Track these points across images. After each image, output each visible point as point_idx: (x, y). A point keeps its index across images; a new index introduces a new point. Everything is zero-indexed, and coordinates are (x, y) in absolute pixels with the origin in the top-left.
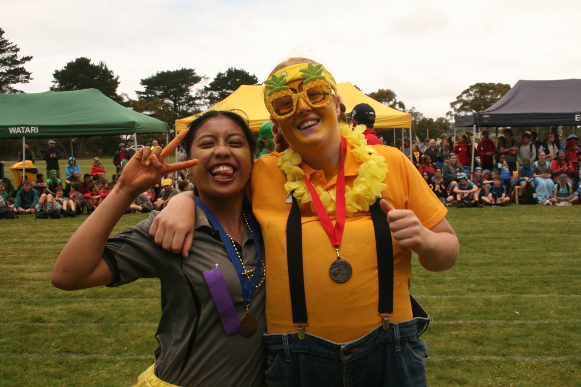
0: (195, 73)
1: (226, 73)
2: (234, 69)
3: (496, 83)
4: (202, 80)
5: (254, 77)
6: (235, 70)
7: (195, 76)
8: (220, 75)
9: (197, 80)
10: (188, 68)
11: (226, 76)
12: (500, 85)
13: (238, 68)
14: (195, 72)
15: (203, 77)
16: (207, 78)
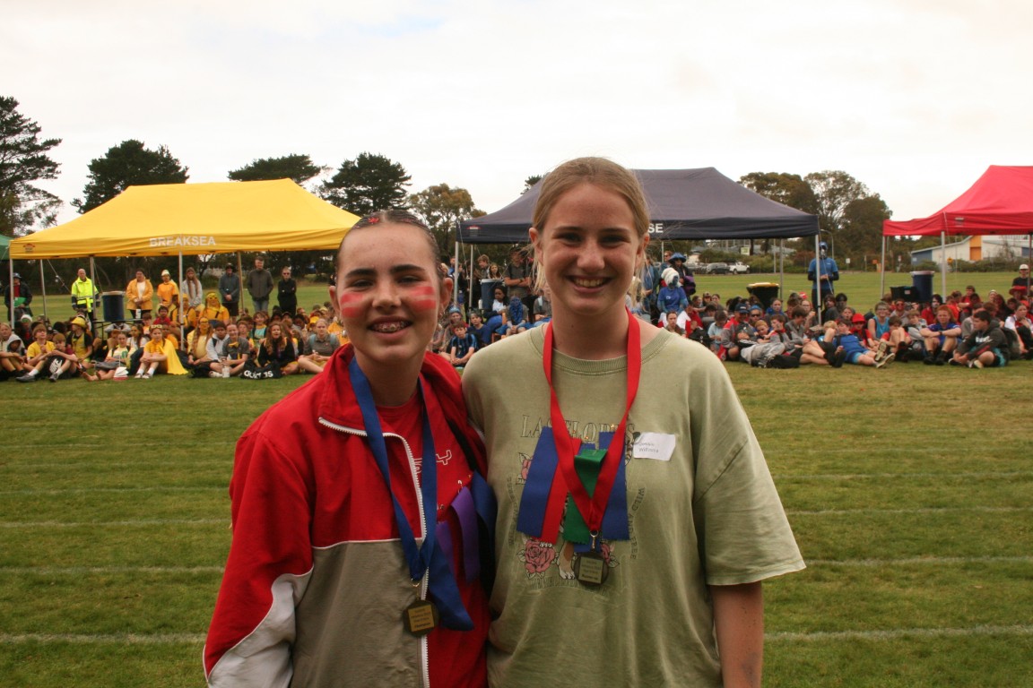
0: (309, 162)
1: (357, 161)
2: (368, 155)
3: (780, 173)
4: (322, 171)
5: (399, 166)
6: (370, 156)
7: (310, 165)
8: (346, 164)
9: (313, 171)
10: (299, 154)
11: (356, 165)
12: (785, 175)
13: (375, 153)
14: (310, 159)
15: (323, 167)
16: (328, 168)
